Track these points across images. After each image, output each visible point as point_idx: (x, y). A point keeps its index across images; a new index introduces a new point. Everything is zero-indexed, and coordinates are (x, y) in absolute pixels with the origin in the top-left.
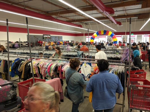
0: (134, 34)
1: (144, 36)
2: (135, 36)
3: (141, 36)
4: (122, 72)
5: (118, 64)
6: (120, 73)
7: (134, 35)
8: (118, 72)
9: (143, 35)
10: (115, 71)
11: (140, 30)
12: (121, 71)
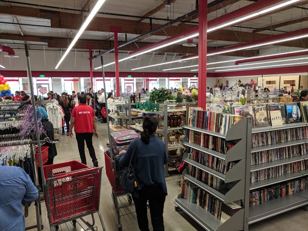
0: (46, 76)
1: (65, 80)
2: (48, 80)
3: (60, 80)
4: (26, 158)
5: (15, 141)
6: (21, 161)
7: (47, 78)
8: (17, 159)
9: (62, 79)
10: (8, 160)
11: (56, 68)
12: (23, 157)
